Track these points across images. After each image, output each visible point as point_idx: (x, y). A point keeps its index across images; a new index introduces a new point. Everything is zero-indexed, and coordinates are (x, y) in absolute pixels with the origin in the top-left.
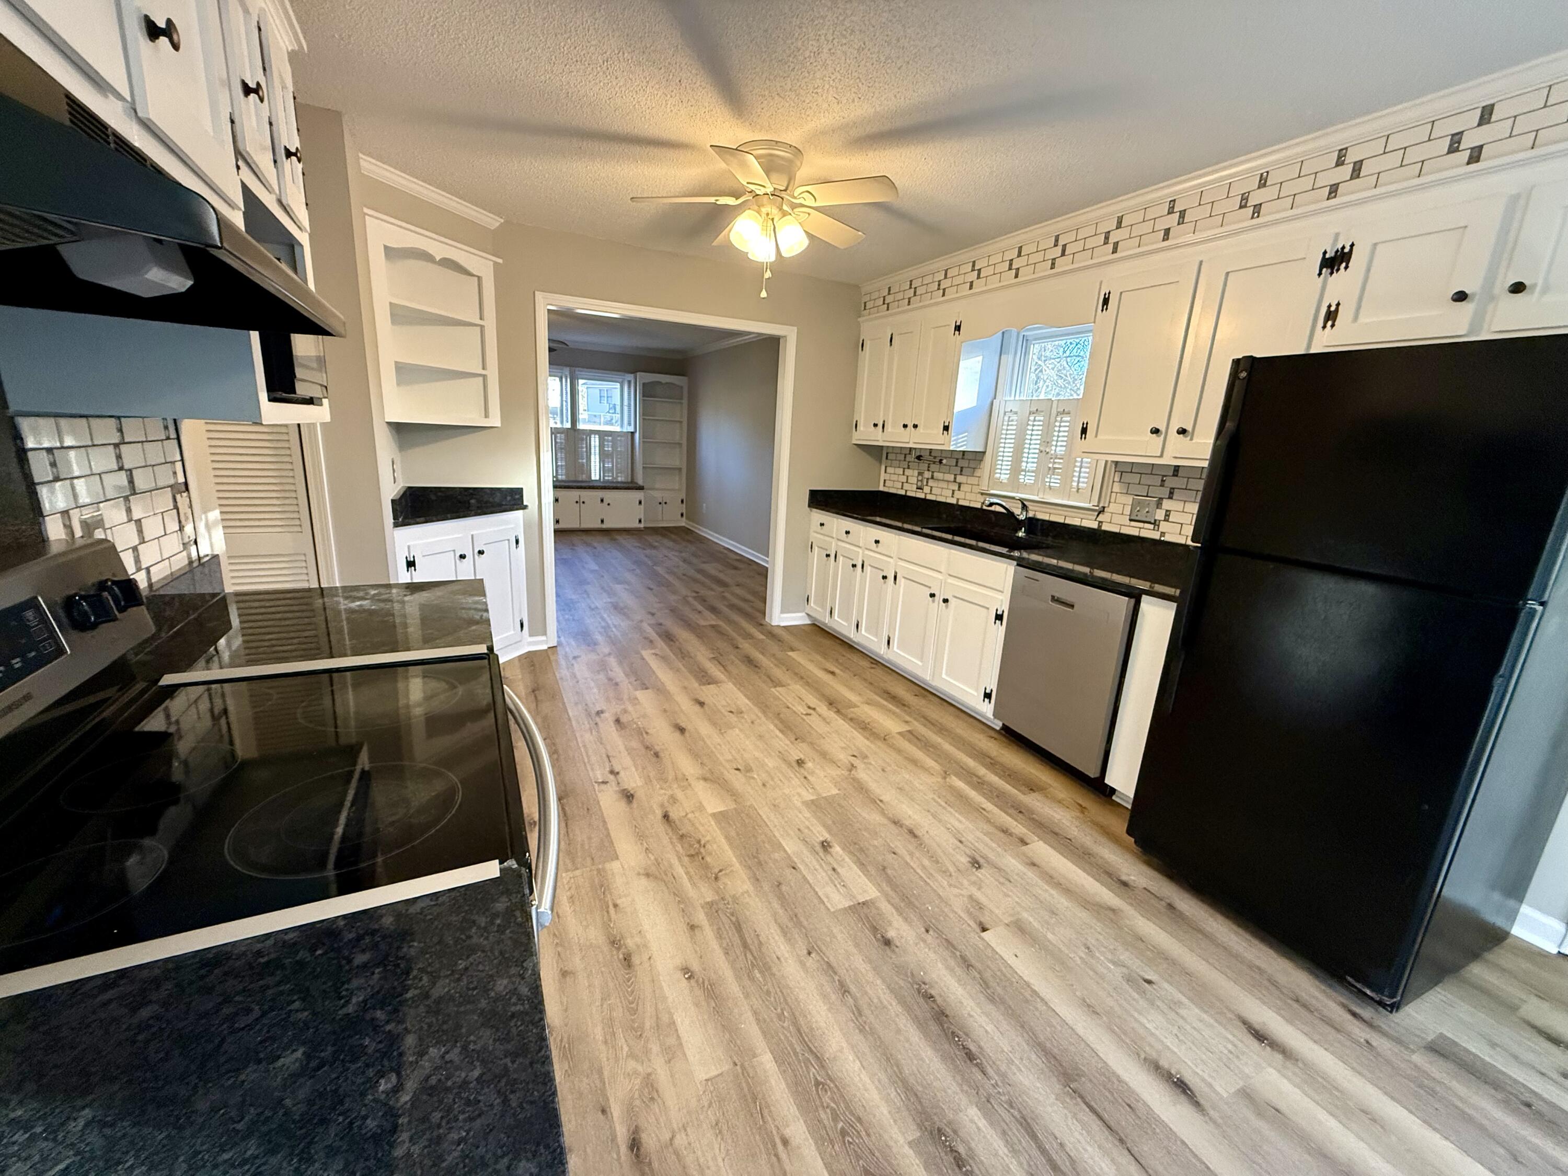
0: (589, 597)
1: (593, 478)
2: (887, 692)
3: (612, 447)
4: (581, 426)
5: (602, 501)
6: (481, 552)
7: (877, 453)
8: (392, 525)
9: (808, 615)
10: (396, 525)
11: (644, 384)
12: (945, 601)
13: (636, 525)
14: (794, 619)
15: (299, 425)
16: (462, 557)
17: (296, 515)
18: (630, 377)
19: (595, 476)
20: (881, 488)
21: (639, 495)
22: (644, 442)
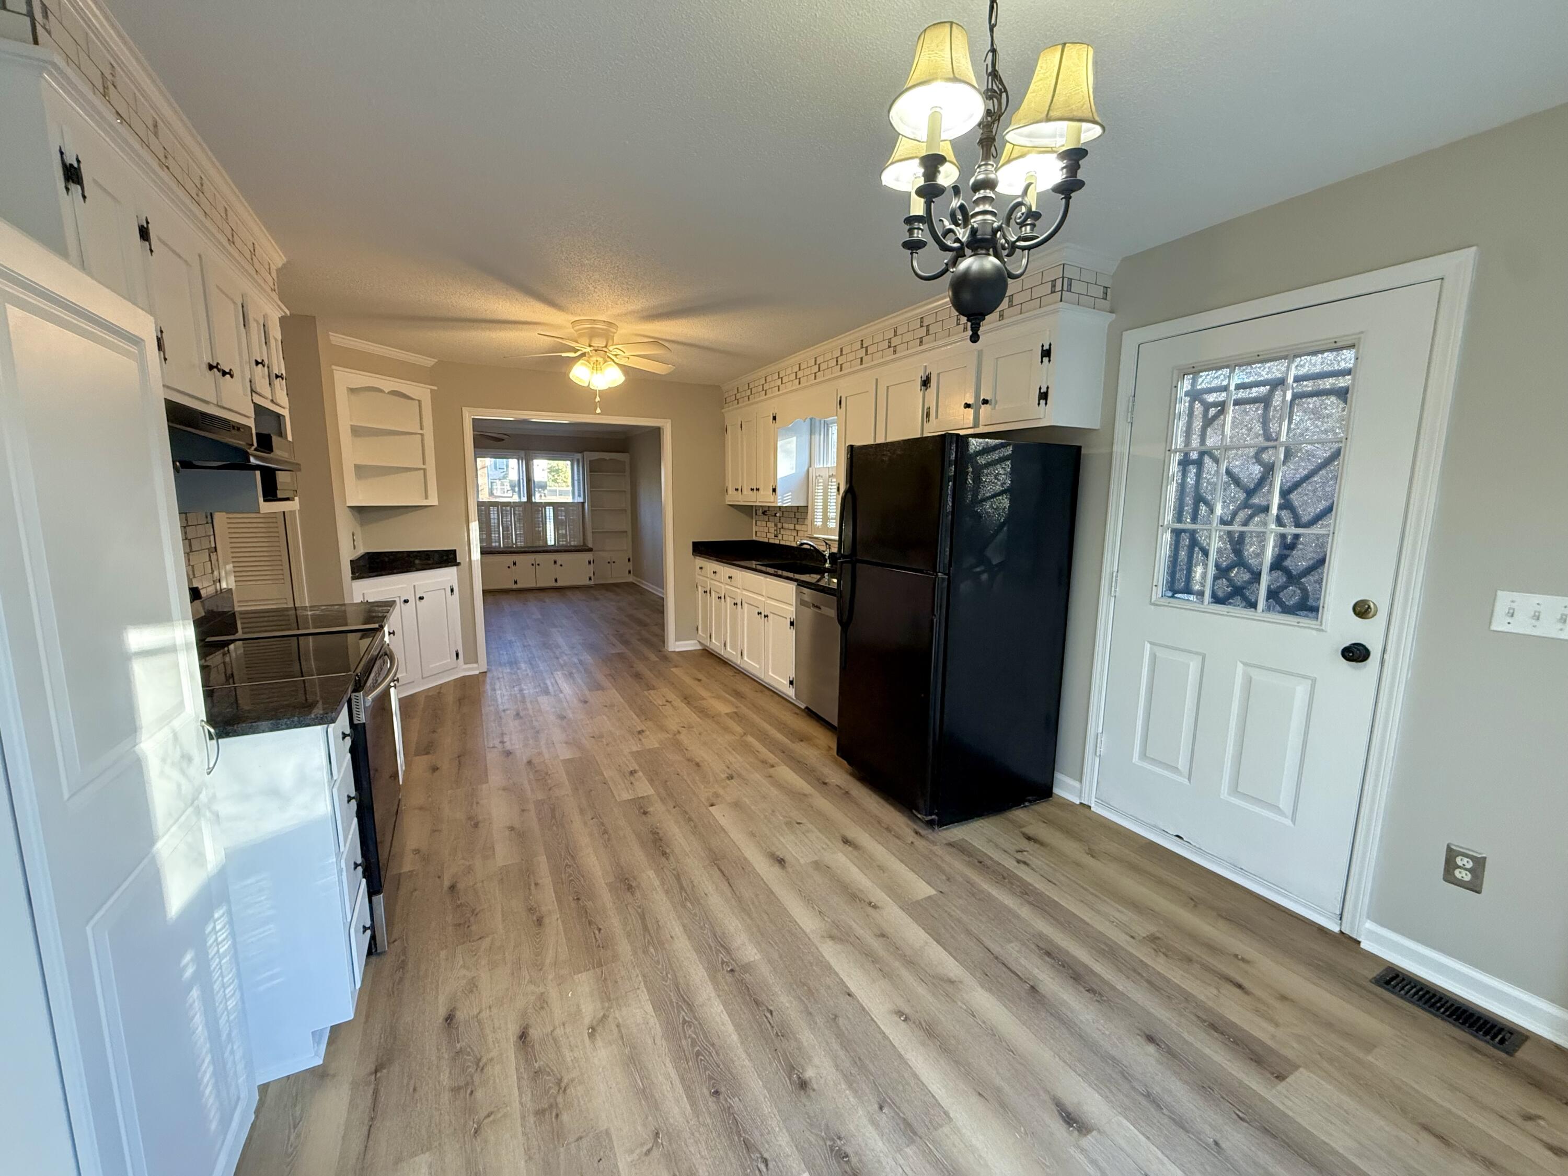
0: (526, 639)
1: (549, 543)
2: (735, 691)
3: (565, 516)
4: (537, 498)
5: (555, 562)
6: (421, 598)
7: (748, 511)
8: (350, 579)
9: (699, 642)
10: (354, 578)
11: (590, 461)
12: (766, 616)
13: (587, 582)
14: (686, 645)
15: (284, 512)
16: (406, 601)
17: (280, 572)
18: (579, 456)
19: (551, 541)
20: (754, 538)
21: (588, 556)
22: (592, 511)
